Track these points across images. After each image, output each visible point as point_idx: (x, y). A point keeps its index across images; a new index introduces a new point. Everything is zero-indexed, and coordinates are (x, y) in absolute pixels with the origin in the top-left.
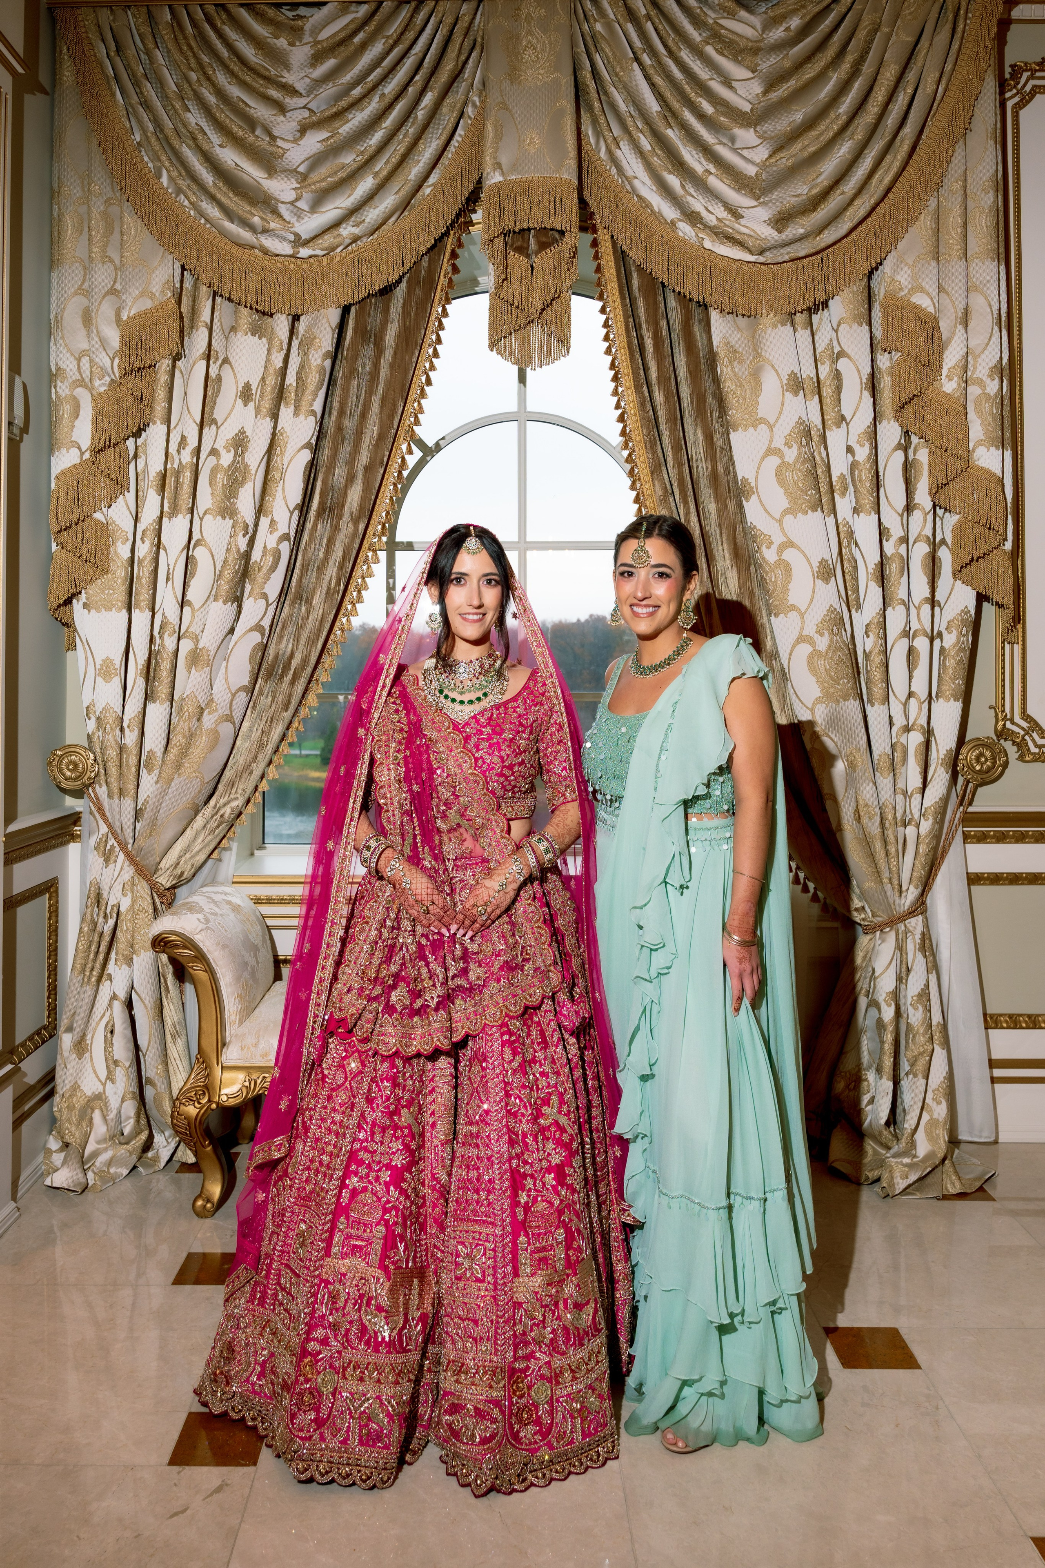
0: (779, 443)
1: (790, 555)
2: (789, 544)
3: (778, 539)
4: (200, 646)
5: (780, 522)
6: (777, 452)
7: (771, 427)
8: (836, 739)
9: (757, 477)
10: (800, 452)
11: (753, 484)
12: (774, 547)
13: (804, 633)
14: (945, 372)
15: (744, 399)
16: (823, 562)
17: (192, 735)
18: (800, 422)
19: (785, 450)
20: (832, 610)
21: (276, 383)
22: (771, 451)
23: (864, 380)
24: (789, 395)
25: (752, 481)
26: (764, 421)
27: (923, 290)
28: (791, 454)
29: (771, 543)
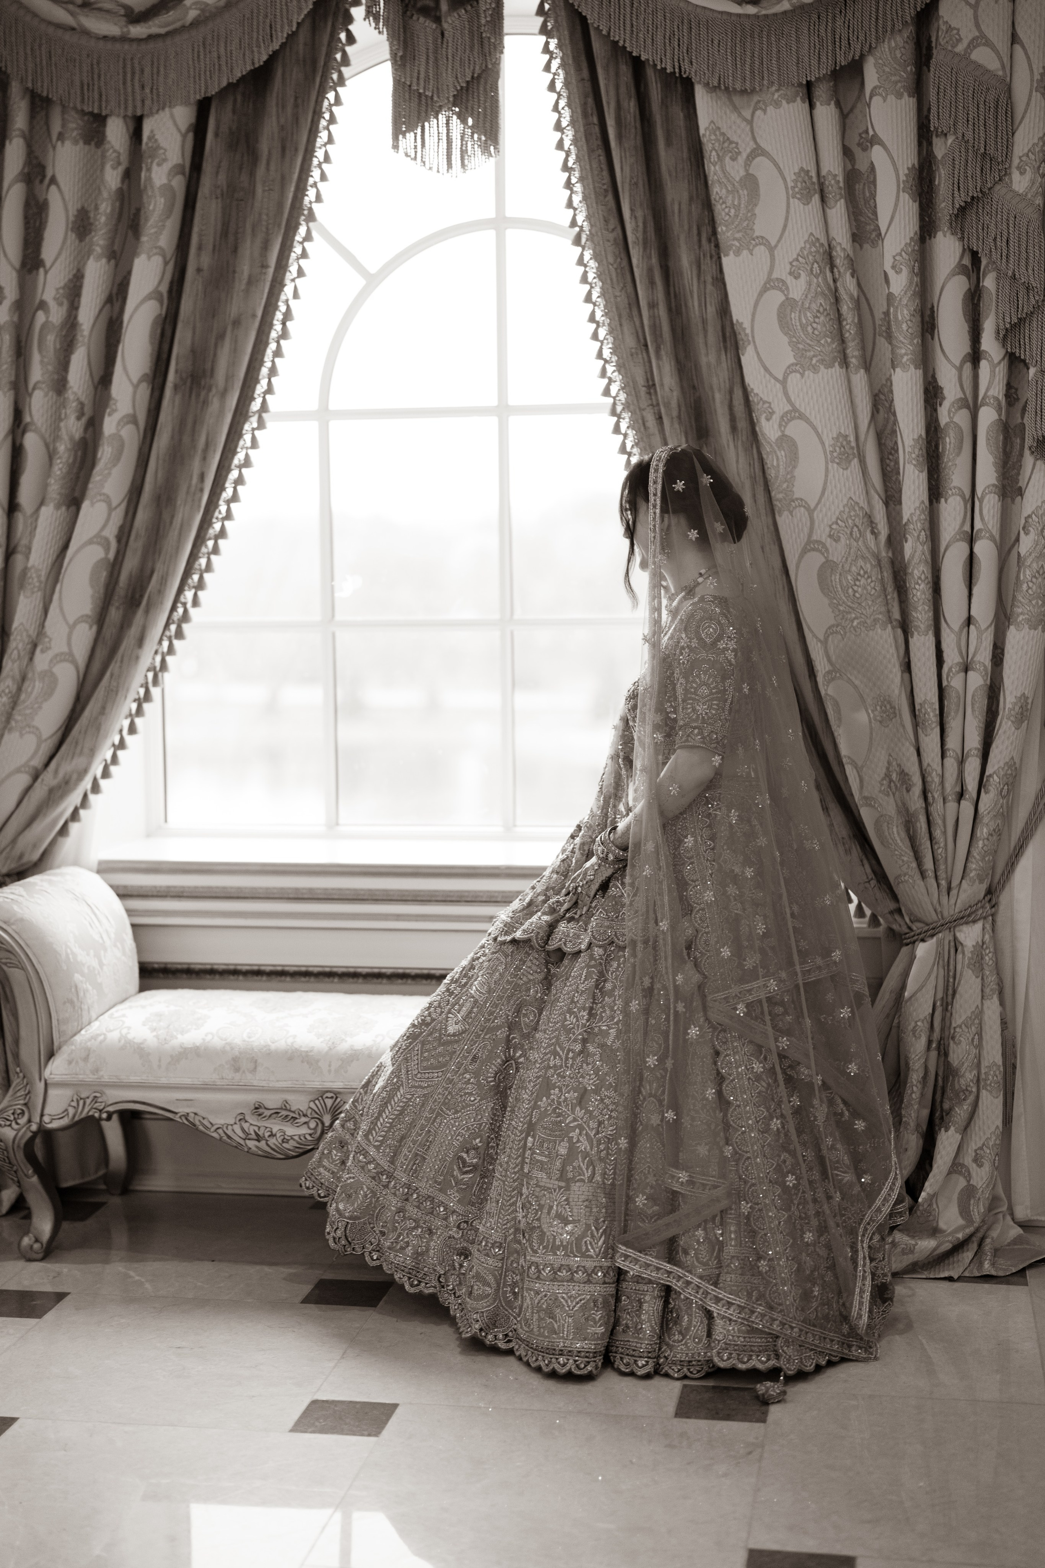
0: (782, 271)
1: (795, 429)
2: (794, 414)
3: (780, 407)
4: (30, 564)
5: (784, 383)
6: (781, 284)
7: (771, 250)
8: (857, 682)
9: (753, 320)
10: (810, 284)
11: (748, 331)
12: (776, 418)
13: (815, 537)
14: (1016, 161)
15: (737, 208)
16: (841, 437)
17: (24, 678)
18: (813, 241)
19: (790, 280)
20: (852, 504)
21: (113, 210)
22: (770, 284)
23: (902, 178)
24: (795, 203)
25: (747, 325)
26: (763, 241)
27: (988, 43)
28: (798, 288)
29: (772, 413)
